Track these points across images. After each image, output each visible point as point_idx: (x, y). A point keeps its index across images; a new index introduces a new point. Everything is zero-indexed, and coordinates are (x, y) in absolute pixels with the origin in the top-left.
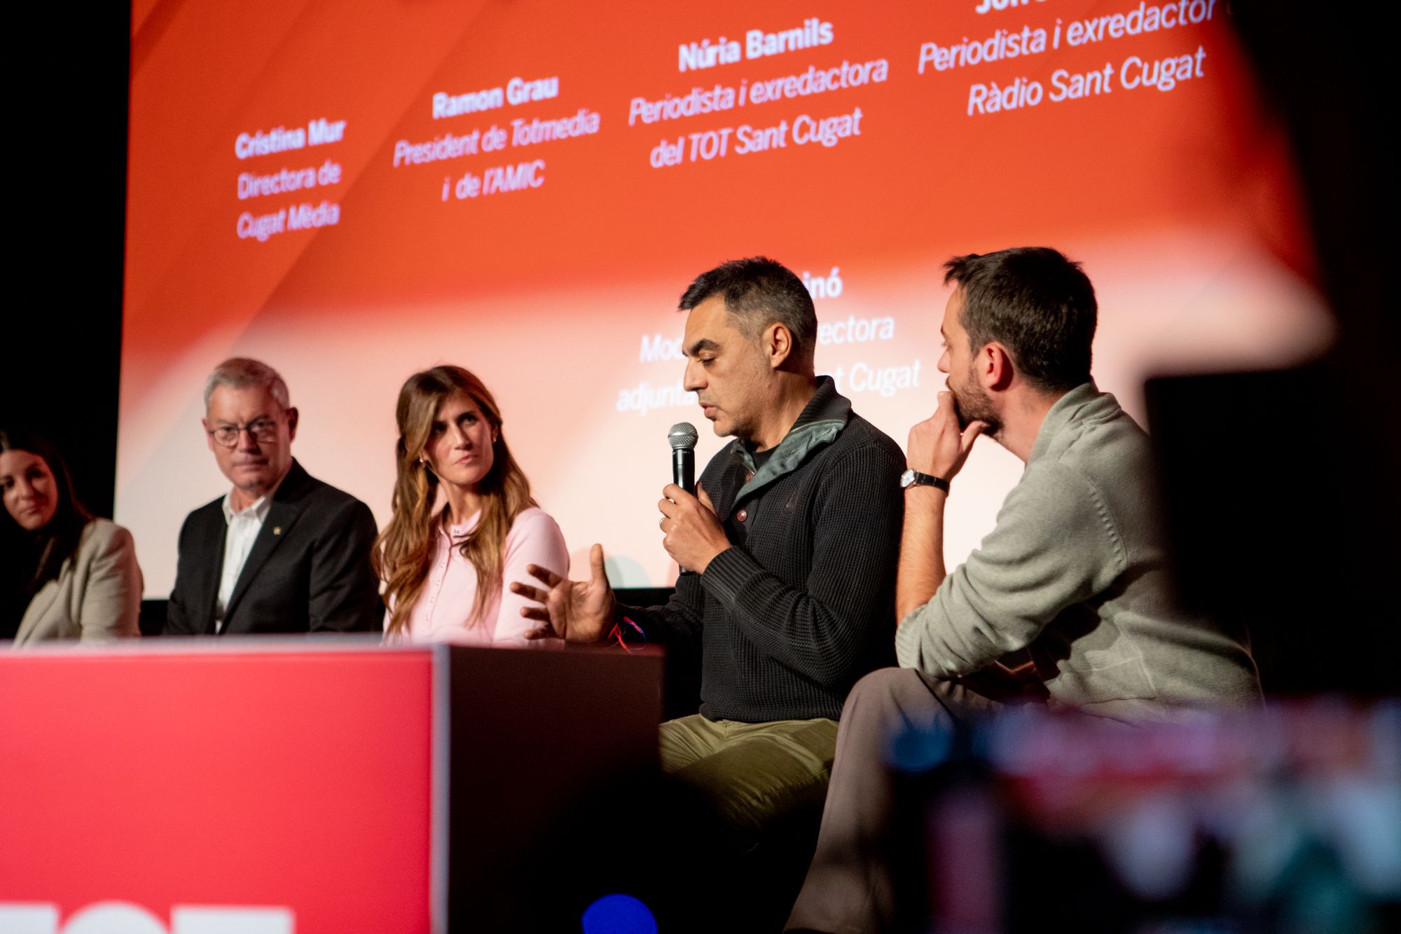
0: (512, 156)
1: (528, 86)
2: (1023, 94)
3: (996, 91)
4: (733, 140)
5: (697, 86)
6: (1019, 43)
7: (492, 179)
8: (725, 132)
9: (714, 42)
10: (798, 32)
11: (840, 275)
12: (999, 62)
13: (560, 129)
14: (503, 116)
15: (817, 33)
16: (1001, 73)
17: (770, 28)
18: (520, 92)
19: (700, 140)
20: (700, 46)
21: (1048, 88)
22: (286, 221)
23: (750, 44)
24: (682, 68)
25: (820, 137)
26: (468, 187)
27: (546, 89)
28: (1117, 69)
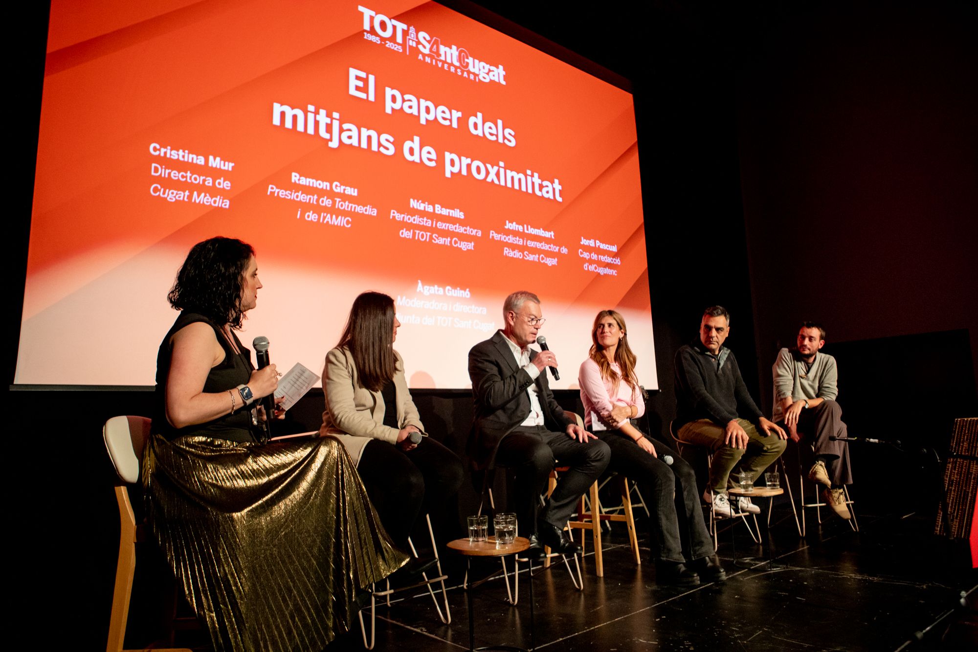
0: (334, 211)
1: (343, 187)
2: (517, 254)
3: (511, 251)
4: (431, 238)
5: (418, 215)
6: (516, 240)
7: (324, 218)
8: (429, 234)
9: (423, 202)
10: (453, 211)
11: (469, 291)
12: (511, 243)
13: (359, 209)
14: (331, 194)
15: (458, 214)
16: (513, 247)
17: (443, 206)
18: (338, 188)
19: (419, 233)
20: (418, 201)
21: (524, 255)
22: (190, 197)
23: (437, 209)
24: (411, 206)
25: (461, 246)
26: (312, 216)
27: (351, 191)
28: (539, 255)
